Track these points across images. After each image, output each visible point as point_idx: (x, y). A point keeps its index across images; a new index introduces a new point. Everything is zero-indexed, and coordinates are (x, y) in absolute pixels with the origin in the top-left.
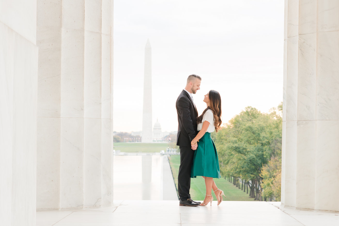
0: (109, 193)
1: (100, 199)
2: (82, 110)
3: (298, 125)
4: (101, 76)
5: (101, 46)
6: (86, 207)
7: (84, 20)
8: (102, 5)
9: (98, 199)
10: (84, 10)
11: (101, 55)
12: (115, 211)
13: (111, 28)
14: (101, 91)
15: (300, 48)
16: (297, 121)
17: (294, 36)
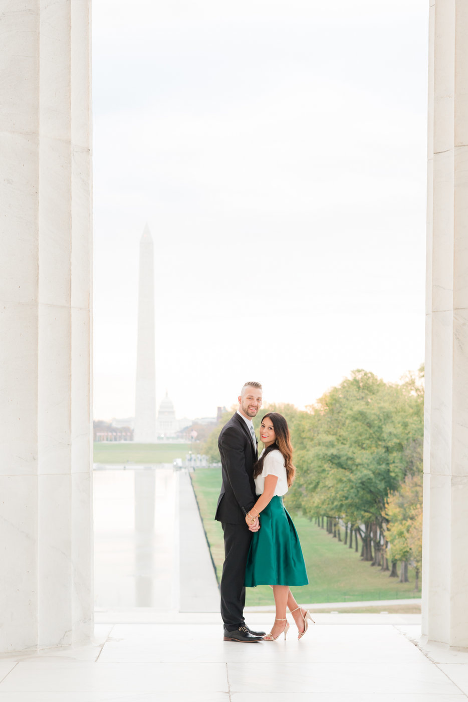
0: (87, 618)
1: (69, 631)
2: (35, 459)
3: (453, 484)
4: (71, 391)
5: (71, 333)
6: (43, 649)
7: (38, 284)
8: (71, 252)
9: (66, 632)
10: (38, 264)
11: (71, 351)
12: (98, 656)
13: (89, 294)
14: (70, 421)
15: (456, 335)
16: (451, 477)
17: (445, 311)
